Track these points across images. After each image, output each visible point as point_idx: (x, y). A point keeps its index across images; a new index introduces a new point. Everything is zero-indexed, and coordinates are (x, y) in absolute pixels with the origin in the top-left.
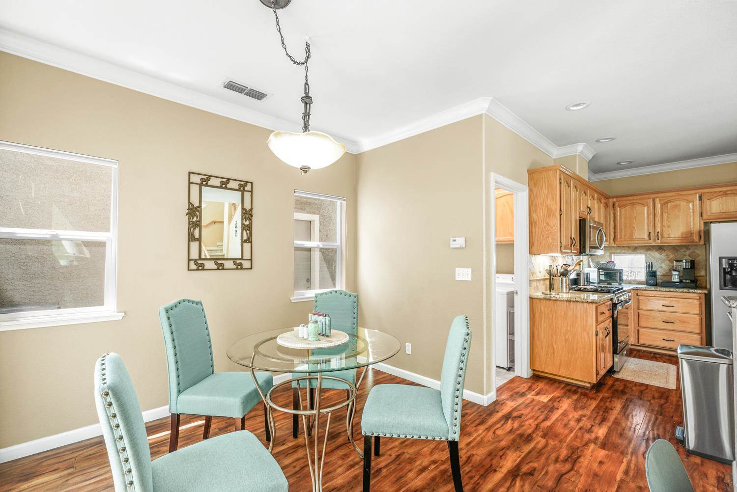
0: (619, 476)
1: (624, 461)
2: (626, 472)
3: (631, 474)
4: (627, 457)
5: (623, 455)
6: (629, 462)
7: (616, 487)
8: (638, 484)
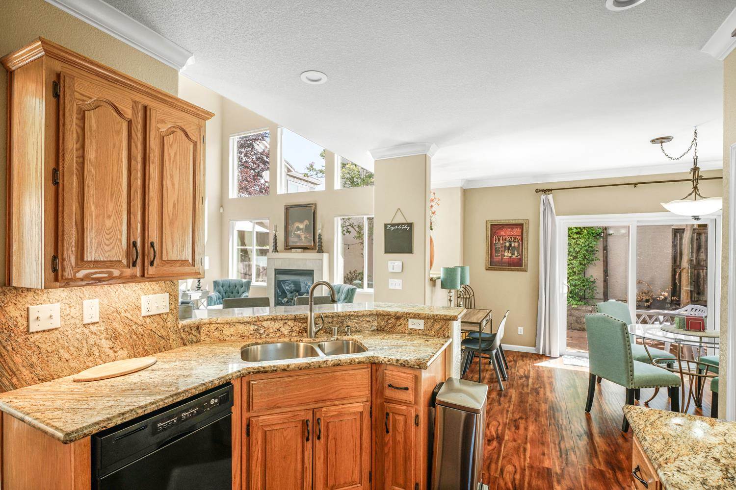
0: (528, 446)
1: (529, 459)
2: (525, 450)
3: (522, 449)
4: (528, 463)
5: (531, 465)
6: (525, 459)
7: (528, 439)
8: (517, 443)
